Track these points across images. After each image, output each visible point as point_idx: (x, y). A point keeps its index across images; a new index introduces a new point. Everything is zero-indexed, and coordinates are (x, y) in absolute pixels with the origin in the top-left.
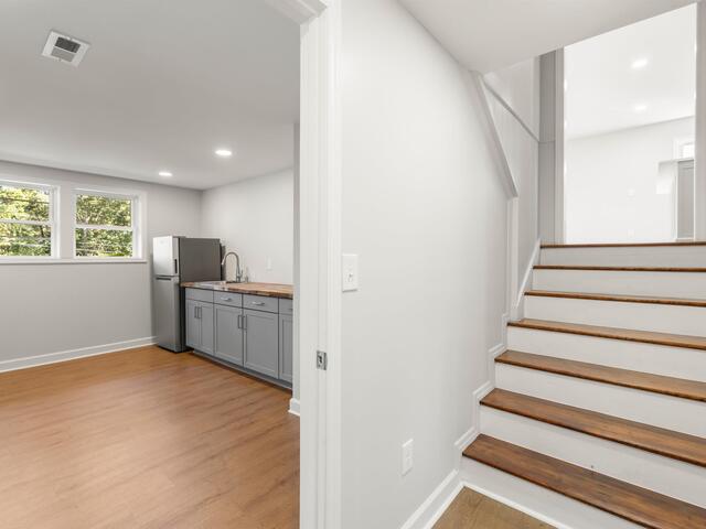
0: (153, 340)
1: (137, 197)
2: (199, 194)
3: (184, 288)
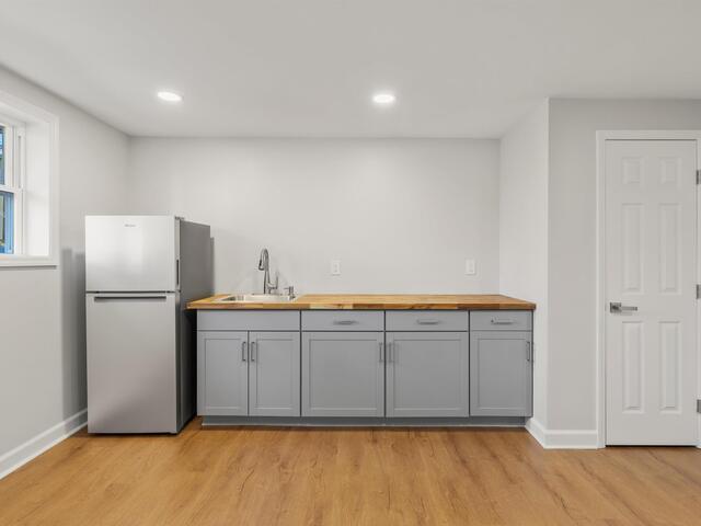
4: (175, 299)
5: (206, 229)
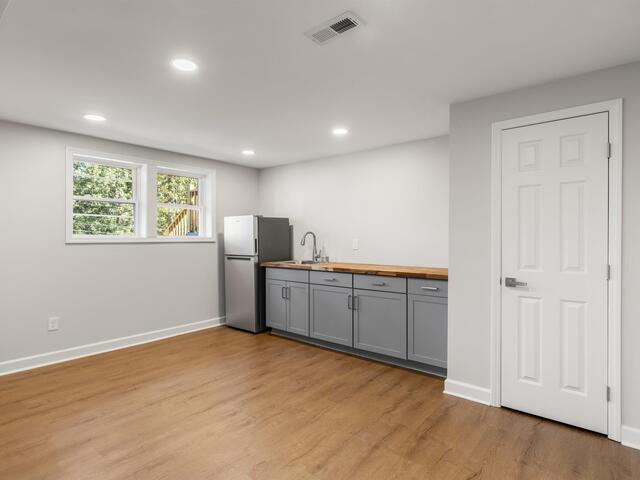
0: (221, 321)
1: (205, 176)
2: (258, 173)
3: (264, 268)
4: (254, 260)
5: (287, 219)
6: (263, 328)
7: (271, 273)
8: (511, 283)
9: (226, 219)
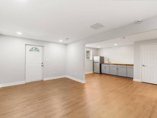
0: (93, 72)
2: (97, 49)
4: (99, 63)
6: (101, 73)
7: (102, 65)
8: (143, 66)
9: (94, 57)
